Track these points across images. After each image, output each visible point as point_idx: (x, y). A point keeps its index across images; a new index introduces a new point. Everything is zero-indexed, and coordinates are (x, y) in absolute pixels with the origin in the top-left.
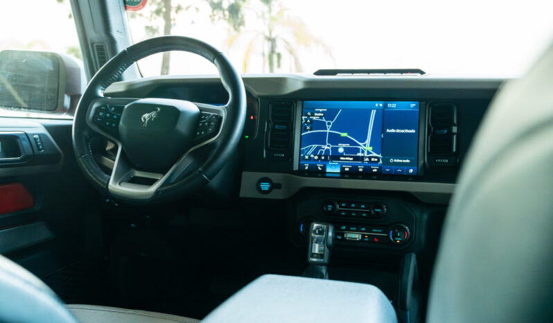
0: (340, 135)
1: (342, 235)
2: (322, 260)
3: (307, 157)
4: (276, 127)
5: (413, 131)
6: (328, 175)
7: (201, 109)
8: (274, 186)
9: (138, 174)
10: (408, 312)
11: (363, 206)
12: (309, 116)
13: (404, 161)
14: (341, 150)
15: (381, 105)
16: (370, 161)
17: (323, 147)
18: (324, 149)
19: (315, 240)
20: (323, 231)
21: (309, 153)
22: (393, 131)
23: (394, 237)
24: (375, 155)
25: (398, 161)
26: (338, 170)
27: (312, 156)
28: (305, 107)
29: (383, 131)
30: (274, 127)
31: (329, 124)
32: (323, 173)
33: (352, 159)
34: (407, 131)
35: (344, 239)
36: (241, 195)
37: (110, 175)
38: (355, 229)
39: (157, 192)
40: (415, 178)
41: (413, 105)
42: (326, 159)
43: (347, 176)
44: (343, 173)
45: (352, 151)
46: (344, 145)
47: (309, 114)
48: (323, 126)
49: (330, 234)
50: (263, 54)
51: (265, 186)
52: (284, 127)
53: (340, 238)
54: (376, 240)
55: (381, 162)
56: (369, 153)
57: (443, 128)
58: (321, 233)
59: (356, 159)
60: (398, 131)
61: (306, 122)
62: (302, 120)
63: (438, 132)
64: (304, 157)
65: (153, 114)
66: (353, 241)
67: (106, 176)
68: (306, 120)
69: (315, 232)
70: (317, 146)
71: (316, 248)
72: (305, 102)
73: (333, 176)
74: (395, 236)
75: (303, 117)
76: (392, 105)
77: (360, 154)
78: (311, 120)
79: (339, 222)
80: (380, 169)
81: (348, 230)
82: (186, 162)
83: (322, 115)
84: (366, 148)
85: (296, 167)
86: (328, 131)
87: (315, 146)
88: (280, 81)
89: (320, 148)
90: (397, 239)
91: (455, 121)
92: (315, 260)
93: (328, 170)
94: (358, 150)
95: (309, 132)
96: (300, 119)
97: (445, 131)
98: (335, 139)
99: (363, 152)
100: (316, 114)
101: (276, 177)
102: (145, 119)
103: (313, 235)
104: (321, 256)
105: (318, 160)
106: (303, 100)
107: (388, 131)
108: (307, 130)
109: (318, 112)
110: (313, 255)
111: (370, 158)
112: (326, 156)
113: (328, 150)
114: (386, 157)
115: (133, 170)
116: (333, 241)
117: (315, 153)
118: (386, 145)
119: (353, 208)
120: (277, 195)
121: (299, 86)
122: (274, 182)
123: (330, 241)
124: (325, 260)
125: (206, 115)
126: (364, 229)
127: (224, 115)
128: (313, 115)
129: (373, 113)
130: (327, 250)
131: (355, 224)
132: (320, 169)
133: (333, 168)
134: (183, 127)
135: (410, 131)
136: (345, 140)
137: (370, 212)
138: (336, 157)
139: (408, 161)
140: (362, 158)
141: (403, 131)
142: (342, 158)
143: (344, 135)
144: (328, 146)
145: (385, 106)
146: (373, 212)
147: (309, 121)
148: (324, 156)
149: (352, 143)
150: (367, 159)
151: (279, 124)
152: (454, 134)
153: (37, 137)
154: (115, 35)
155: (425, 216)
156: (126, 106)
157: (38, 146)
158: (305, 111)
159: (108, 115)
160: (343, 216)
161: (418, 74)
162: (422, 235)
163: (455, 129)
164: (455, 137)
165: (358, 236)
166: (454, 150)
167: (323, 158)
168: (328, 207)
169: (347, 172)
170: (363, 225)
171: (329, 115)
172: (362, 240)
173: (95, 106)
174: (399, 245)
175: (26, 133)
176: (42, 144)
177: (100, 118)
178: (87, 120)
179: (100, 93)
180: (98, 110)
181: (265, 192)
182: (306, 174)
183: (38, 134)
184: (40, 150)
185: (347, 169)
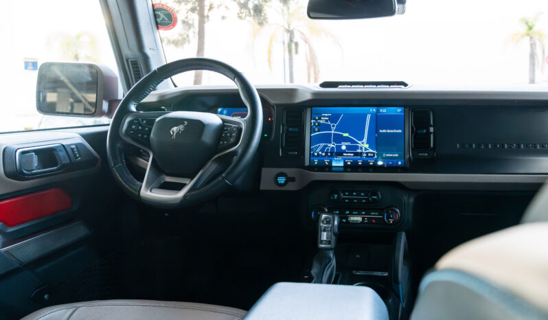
0: (342, 135)
1: (347, 218)
2: (330, 246)
3: (316, 154)
5: (400, 131)
6: (334, 169)
7: (224, 121)
8: (289, 180)
9: (168, 179)
10: (400, 285)
11: (363, 194)
12: (317, 120)
13: (394, 155)
14: (344, 148)
15: (374, 110)
16: (367, 156)
17: (329, 145)
18: (329, 147)
19: (322, 228)
20: (330, 220)
21: (318, 150)
22: (384, 131)
23: (388, 219)
24: (371, 151)
25: (390, 155)
26: (341, 164)
27: (320, 153)
28: (313, 113)
29: (377, 131)
30: (287, 130)
32: (329, 168)
33: (352, 155)
34: (395, 131)
35: (348, 222)
36: (262, 188)
37: (142, 181)
38: (356, 213)
39: (185, 196)
40: (403, 169)
41: (399, 110)
42: (332, 156)
43: (349, 170)
44: (346, 166)
45: (353, 148)
46: (346, 144)
47: (317, 118)
48: (328, 128)
49: (336, 223)
51: (282, 180)
52: (297, 130)
53: (344, 221)
55: (376, 156)
56: (366, 149)
57: (424, 128)
58: (328, 223)
59: (356, 154)
60: (389, 131)
61: (314, 125)
62: (311, 124)
63: (419, 132)
64: (313, 154)
65: (181, 127)
66: (355, 224)
67: (138, 183)
68: (315, 123)
69: (323, 222)
70: (324, 144)
71: (324, 236)
72: (314, 108)
73: (338, 170)
74: (388, 217)
75: (312, 121)
76: (383, 110)
77: (359, 151)
78: (319, 124)
79: (341, 208)
80: (375, 163)
81: (351, 214)
82: (211, 167)
83: (328, 119)
84: (364, 145)
85: (307, 163)
86: (333, 132)
87: (322, 145)
88: (291, 92)
89: (327, 146)
90: (390, 220)
91: (432, 123)
92: (323, 246)
93: (334, 164)
94: (357, 147)
96: (309, 122)
97: (425, 131)
98: (339, 139)
99: (361, 149)
100: (322, 118)
101: (290, 172)
102: (173, 132)
103: (321, 224)
104: (329, 242)
105: (325, 156)
106: (311, 106)
107: (381, 131)
108: (316, 132)
109: (324, 117)
110: (322, 242)
111: (367, 153)
112: (332, 153)
113: (333, 148)
114: (380, 153)
115: (164, 176)
116: (338, 230)
117: (322, 150)
118: (379, 142)
119: (354, 196)
120: (291, 187)
121: (308, 97)
123: (336, 230)
124: (333, 245)
125: (228, 126)
126: (363, 213)
127: (243, 126)
128: (320, 119)
129: (369, 117)
130: (333, 236)
131: (357, 209)
132: (327, 164)
133: (338, 163)
134: (207, 138)
135: (398, 131)
136: (347, 139)
137: (368, 199)
138: (340, 153)
139: (397, 155)
140: (361, 154)
141: (392, 131)
142: (344, 154)
143: (346, 135)
144: (333, 144)
145: (378, 111)
146: (370, 199)
147: (317, 124)
149: (353, 141)
150: (365, 155)
151: (292, 127)
152: (431, 133)
153: (73, 147)
154: (148, 51)
155: (412, 200)
156: (158, 119)
157: (75, 155)
158: (313, 116)
159: (140, 128)
160: (347, 203)
161: (403, 86)
162: (409, 216)
163: (432, 129)
164: (432, 136)
165: (359, 219)
166: (432, 146)
167: (329, 154)
168: (334, 197)
169: (349, 166)
170: (364, 209)
171: (333, 118)
172: (362, 222)
173: (128, 120)
174: (391, 224)
175: (63, 145)
176: (79, 153)
177: (133, 130)
178: (120, 132)
179: (133, 108)
180: (131, 123)
181: (281, 185)
182: (316, 169)
183: (76, 145)
184: (77, 158)
185: (349, 163)
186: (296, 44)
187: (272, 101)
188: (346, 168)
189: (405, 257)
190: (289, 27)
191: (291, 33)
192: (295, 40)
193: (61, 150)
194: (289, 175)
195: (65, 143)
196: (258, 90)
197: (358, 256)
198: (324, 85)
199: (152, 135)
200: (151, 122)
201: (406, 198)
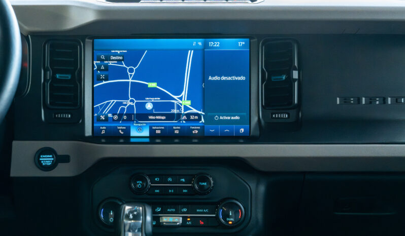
0: (146, 85)
3: (103, 118)
4: (58, 76)
5: (243, 78)
6: (132, 140)
8: (60, 159)
11: (183, 180)
12: (102, 60)
13: (232, 118)
14: (149, 106)
15: (200, 44)
16: (188, 120)
17: (124, 102)
18: (126, 105)
19: (127, 228)
20: (139, 214)
21: (106, 111)
22: (216, 78)
23: (224, 218)
25: (225, 118)
26: (146, 133)
27: (110, 115)
28: (95, 48)
29: (204, 79)
30: (54, 78)
31: (131, 70)
32: (126, 138)
33: (163, 118)
34: (236, 78)
35: (159, 224)
36: (13, 173)
38: (174, 210)
40: (249, 139)
41: (241, 43)
42: (129, 120)
43: (158, 141)
45: (164, 108)
46: (153, 100)
48: (123, 74)
49: (149, 218)
51: (47, 160)
52: (69, 76)
55: (203, 120)
56: (186, 108)
57: (281, 74)
58: (136, 217)
59: (170, 117)
60: (224, 78)
61: (99, 69)
62: (93, 66)
63: (273, 78)
64: (99, 117)
66: (172, 226)
68: (99, 67)
69: (127, 217)
70: (116, 101)
72: (96, 40)
73: (141, 141)
75: (95, 62)
76: (215, 44)
77: (175, 111)
78: (107, 68)
80: (202, 130)
81: (164, 212)
83: (121, 58)
84: (183, 102)
85: (88, 132)
86: (130, 80)
87: (113, 102)
88: (59, 12)
89: (121, 104)
90: (228, 219)
91: (296, 64)
93: (133, 133)
94: (172, 106)
95: (104, 82)
96: (90, 65)
97: (284, 77)
98: (141, 92)
99: (179, 108)
100: (112, 58)
101: (62, 146)
103: (125, 221)
105: (118, 120)
106: (93, 38)
107: (210, 78)
108: (101, 80)
109: (115, 55)
111: (188, 115)
112: (129, 115)
113: (131, 107)
114: (209, 114)
117: (113, 112)
118: (208, 97)
119: (170, 183)
120: (64, 171)
126: (185, 210)
128: (108, 59)
129: (190, 54)
131: (174, 204)
132: (122, 133)
133: (139, 131)
135: (239, 78)
136: (154, 93)
137: (193, 187)
138: (143, 116)
139: (237, 118)
140: (179, 116)
141: (230, 78)
142: (151, 117)
143: (152, 85)
144: (131, 101)
145: (206, 45)
146: (196, 187)
147: (103, 68)
148: (126, 114)
149: (164, 96)
150: (185, 117)
151: (61, 72)
152: (295, 80)
155: (262, 189)
158: (97, 53)
160: (157, 194)
162: (258, 214)
163: (295, 75)
164: (296, 84)
165: (178, 220)
166: (296, 102)
167: (125, 117)
169: (158, 136)
170: (185, 204)
171: (131, 57)
172: (183, 225)
174: (231, 227)
181: (47, 168)
182: (103, 141)
185: (158, 132)
188: (154, 138)
194: (60, 152)
196: (15, 7)
201: (253, 186)
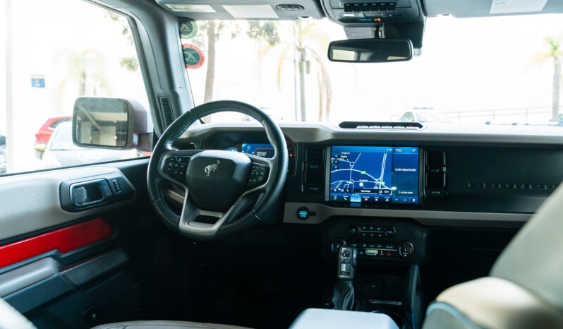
0: (360, 173)
1: (364, 251)
2: (349, 277)
3: (335, 190)
4: (311, 166)
5: (415, 170)
6: (352, 205)
7: (252, 160)
8: (310, 214)
9: (203, 213)
10: (413, 314)
11: (379, 229)
12: (336, 158)
13: (408, 193)
14: (361, 185)
15: (391, 150)
16: (383, 193)
17: (348, 182)
18: (348, 184)
19: (343, 261)
20: (349, 254)
21: (337, 187)
22: (400, 170)
23: (402, 253)
24: (387, 188)
25: (404, 193)
26: (359, 200)
27: (339, 189)
28: (333, 151)
29: (393, 170)
30: (309, 167)
32: (347, 204)
33: (369, 191)
34: (410, 170)
35: (365, 254)
36: (285, 221)
37: (180, 215)
38: (373, 246)
39: (219, 230)
40: (416, 207)
41: (414, 150)
42: (350, 192)
43: (366, 206)
44: (363, 202)
45: (370, 185)
46: (364, 181)
47: (336, 156)
48: (347, 166)
49: (355, 256)
50: (295, 61)
51: (303, 214)
52: (317, 167)
53: (361, 253)
54: (389, 254)
55: (391, 194)
56: (382, 186)
57: (437, 168)
58: (347, 255)
59: (373, 191)
60: (404, 170)
61: (334, 163)
62: (331, 161)
63: (432, 171)
64: (333, 190)
65: (214, 166)
66: (372, 256)
67: (176, 216)
68: (334, 161)
69: (343, 255)
70: (343, 181)
71: (344, 268)
72: (333, 147)
73: (356, 205)
74: (403, 251)
75: (332, 159)
76: (399, 150)
77: (376, 188)
78: (338, 161)
79: (358, 242)
80: (391, 199)
81: (368, 247)
82: (241, 203)
83: (346, 157)
84: (380, 182)
85: (327, 199)
86: (351, 170)
87: (341, 181)
88: (312, 132)
89: (346, 183)
90: (404, 253)
91: (445, 163)
92: (342, 276)
93: (352, 200)
94: (374, 185)
95: (337, 170)
96: (329, 160)
97: (438, 171)
98: (357, 176)
99: (378, 186)
100: (342, 157)
101: (312, 206)
102: (207, 170)
103: (341, 257)
104: (348, 273)
105: (344, 192)
106: (331, 145)
107: (396, 170)
108: (335, 169)
109: (343, 155)
110: (341, 273)
111: (383, 190)
112: (350, 189)
113: (351, 185)
115: (198, 210)
116: (357, 263)
117: (341, 187)
118: (395, 180)
119: (371, 230)
120: (313, 221)
121: (329, 137)
122: (310, 211)
123: (355, 262)
124: (351, 276)
125: (256, 165)
126: (379, 246)
127: (271, 166)
128: (339, 157)
129: (385, 156)
130: (352, 268)
131: (374, 242)
132: (346, 199)
133: (355, 199)
134: (238, 176)
135: (413, 170)
136: (364, 177)
137: (384, 233)
138: (358, 190)
139: (411, 193)
140: (378, 191)
141: (407, 170)
142: (362, 191)
143: (363, 172)
144: (352, 181)
145: (394, 151)
146: (386, 234)
147: (336, 162)
148: (348, 189)
149: (370, 179)
150: (381, 192)
151: (313, 164)
152: (444, 172)
153: (115, 181)
154: (178, 90)
155: (425, 235)
156: (192, 158)
157: (116, 188)
158: (333, 154)
159: (176, 165)
160: (364, 236)
161: (418, 128)
162: (422, 250)
163: (444, 169)
164: (445, 175)
165: (375, 252)
166: (444, 184)
167: (348, 191)
168: (352, 231)
169: (366, 202)
170: (380, 243)
171: (352, 157)
172: (379, 255)
173: (165, 158)
174: (405, 258)
175: (107, 180)
176: (120, 187)
177: (170, 167)
178: (158, 169)
179: (169, 147)
180: (168, 161)
181: (303, 219)
182: (335, 205)
183: (116, 179)
184: (118, 191)
185: (366, 199)
186: (308, 63)
187: (295, 140)
188: (364, 204)
189: (418, 288)
190: (300, 45)
191: (302, 50)
192: (307, 59)
193: (105, 184)
195: (108, 177)
197: (374, 286)
198: (344, 125)
199: (188, 173)
200: (186, 160)
201: (419, 233)
